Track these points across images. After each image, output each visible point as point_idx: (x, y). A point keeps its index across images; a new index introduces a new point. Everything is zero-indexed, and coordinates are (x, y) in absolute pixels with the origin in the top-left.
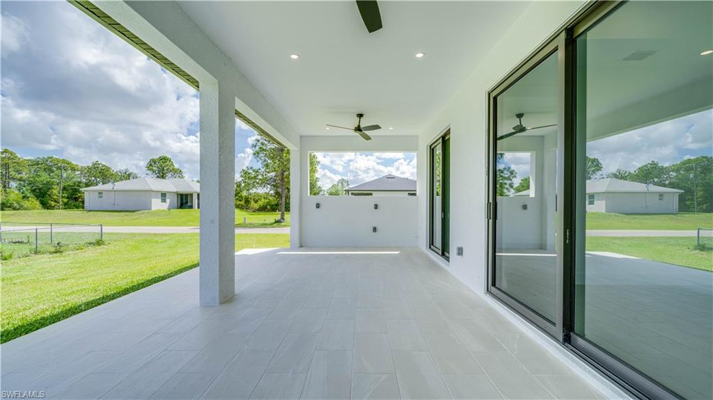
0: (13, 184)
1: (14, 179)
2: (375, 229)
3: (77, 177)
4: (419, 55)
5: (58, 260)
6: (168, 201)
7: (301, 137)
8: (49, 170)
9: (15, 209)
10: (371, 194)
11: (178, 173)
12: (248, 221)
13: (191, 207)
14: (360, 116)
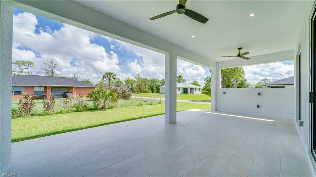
0: (147, 86)
1: (147, 85)
2: (258, 106)
3: (159, 83)
4: (252, 15)
5: (151, 107)
6: (180, 91)
7: (216, 63)
8: (153, 82)
9: (147, 93)
10: (284, 87)
11: (184, 81)
12: (207, 99)
13: (188, 93)
14: (240, 49)
